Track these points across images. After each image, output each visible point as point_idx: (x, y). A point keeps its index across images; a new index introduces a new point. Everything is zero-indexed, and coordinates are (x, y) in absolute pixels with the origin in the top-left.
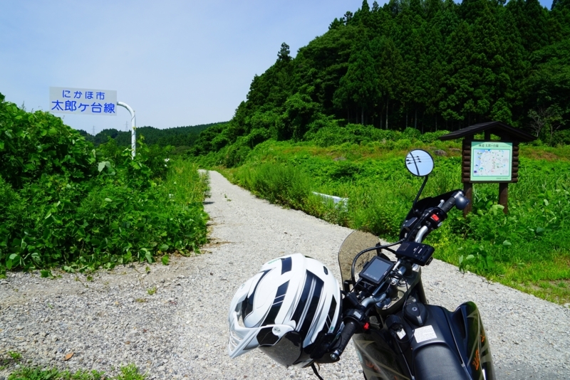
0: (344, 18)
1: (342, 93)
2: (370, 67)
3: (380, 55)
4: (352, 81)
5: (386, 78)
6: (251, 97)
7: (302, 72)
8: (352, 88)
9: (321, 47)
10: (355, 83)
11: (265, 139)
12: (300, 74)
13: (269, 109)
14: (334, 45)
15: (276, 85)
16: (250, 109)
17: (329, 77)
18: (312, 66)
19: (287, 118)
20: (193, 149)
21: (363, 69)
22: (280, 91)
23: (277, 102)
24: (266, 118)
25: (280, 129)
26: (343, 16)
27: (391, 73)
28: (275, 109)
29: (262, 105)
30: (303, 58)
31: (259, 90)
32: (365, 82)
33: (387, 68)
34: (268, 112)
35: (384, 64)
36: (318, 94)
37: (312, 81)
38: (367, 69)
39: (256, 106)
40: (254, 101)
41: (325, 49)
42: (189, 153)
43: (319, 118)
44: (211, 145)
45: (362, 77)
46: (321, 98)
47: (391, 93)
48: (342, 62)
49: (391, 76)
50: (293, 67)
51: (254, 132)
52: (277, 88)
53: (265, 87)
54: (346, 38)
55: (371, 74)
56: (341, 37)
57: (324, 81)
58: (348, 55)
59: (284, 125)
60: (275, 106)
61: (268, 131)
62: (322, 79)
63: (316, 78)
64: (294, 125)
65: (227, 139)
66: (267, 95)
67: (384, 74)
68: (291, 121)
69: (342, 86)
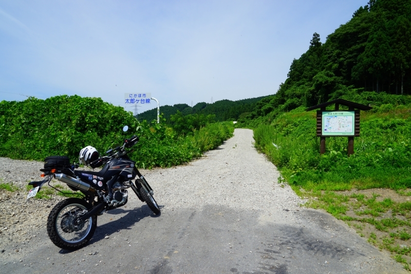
0: (367, 6)
1: (359, 67)
2: (384, 45)
3: (396, 33)
4: (368, 57)
5: (400, 51)
6: (291, 75)
7: (329, 54)
8: (368, 63)
9: (344, 33)
10: (369, 59)
11: (298, 106)
12: (327, 55)
13: (303, 84)
14: (354, 30)
15: (308, 65)
16: (290, 84)
17: (350, 55)
18: (337, 48)
19: (314, 90)
20: (250, 115)
21: (377, 46)
22: (311, 69)
23: (309, 78)
24: (298, 91)
25: (308, 99)
26: (367, 4)
27: (405, 47)
28: (306, 84)
29: (298, 80)
30: (331, 42)
31: (296, 70)
32: (379, 57)
33: (401, 43)
34: (302, 86)
35: (399, 40)
36: (341, 69)
37: (336, 59)
38: (381, 47)
39: (294, 82)
40: (293, 78)
41: (347, 33)
42: (247, 118)
43: (339, 89)
44: (261, 112)
45: (376, 53)
46: (344, 72)
47: (405, 63)
48: (361, 42)
49: (405, 49)
50: (322, 50)
51: (289, 101)
52: (309, 67)
53: (301, 67)
54: (366, 23)
55: (385, 50)
56: (362, 22)
57: (347, 59)
58: (367, 36)
59: (311, 95)
60: (308, 81)
61: (300, 100)
62: (345, 58)
63: (340, 57)
64: (319, 94)
65: (272, 107)
66: (302, 73)
67: (398, 48)
68: (317, 92)
69: (359, 62)
